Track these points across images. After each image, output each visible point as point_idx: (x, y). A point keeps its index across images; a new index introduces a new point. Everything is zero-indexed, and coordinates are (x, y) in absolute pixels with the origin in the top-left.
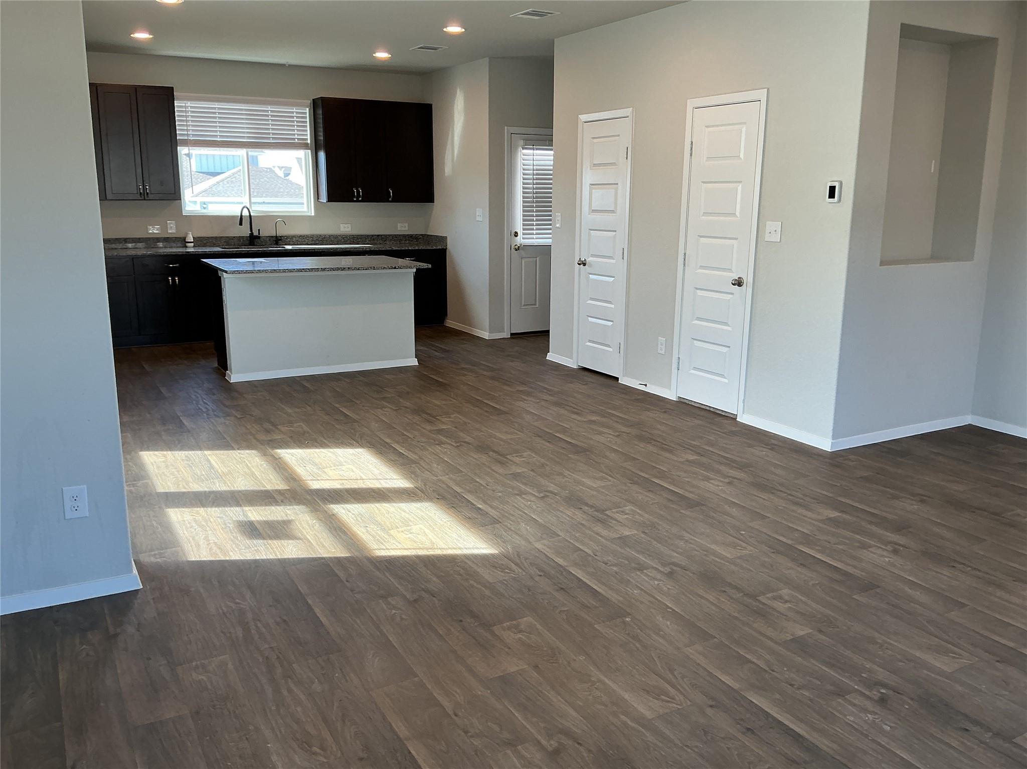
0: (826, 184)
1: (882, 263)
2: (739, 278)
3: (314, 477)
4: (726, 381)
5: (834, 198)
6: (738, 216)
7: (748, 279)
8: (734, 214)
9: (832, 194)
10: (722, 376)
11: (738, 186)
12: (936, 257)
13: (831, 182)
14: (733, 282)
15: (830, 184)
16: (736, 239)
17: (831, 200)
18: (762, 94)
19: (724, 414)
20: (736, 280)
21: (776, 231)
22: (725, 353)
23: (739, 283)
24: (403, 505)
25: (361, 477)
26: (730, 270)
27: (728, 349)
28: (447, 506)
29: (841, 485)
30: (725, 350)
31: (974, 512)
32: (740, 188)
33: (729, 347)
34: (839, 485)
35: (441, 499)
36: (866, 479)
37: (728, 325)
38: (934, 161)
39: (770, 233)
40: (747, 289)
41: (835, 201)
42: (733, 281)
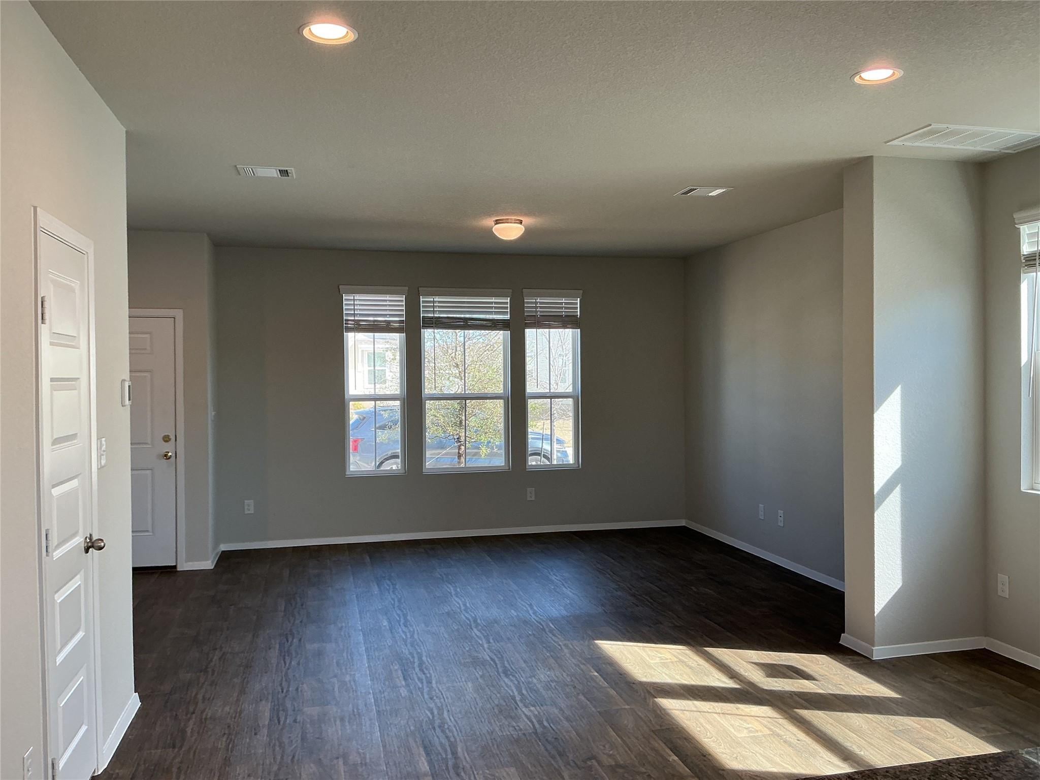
3: (776, 722)
24: (668, 680)
25: (720, 716)
28: (625, 676)
35: (630, 683)
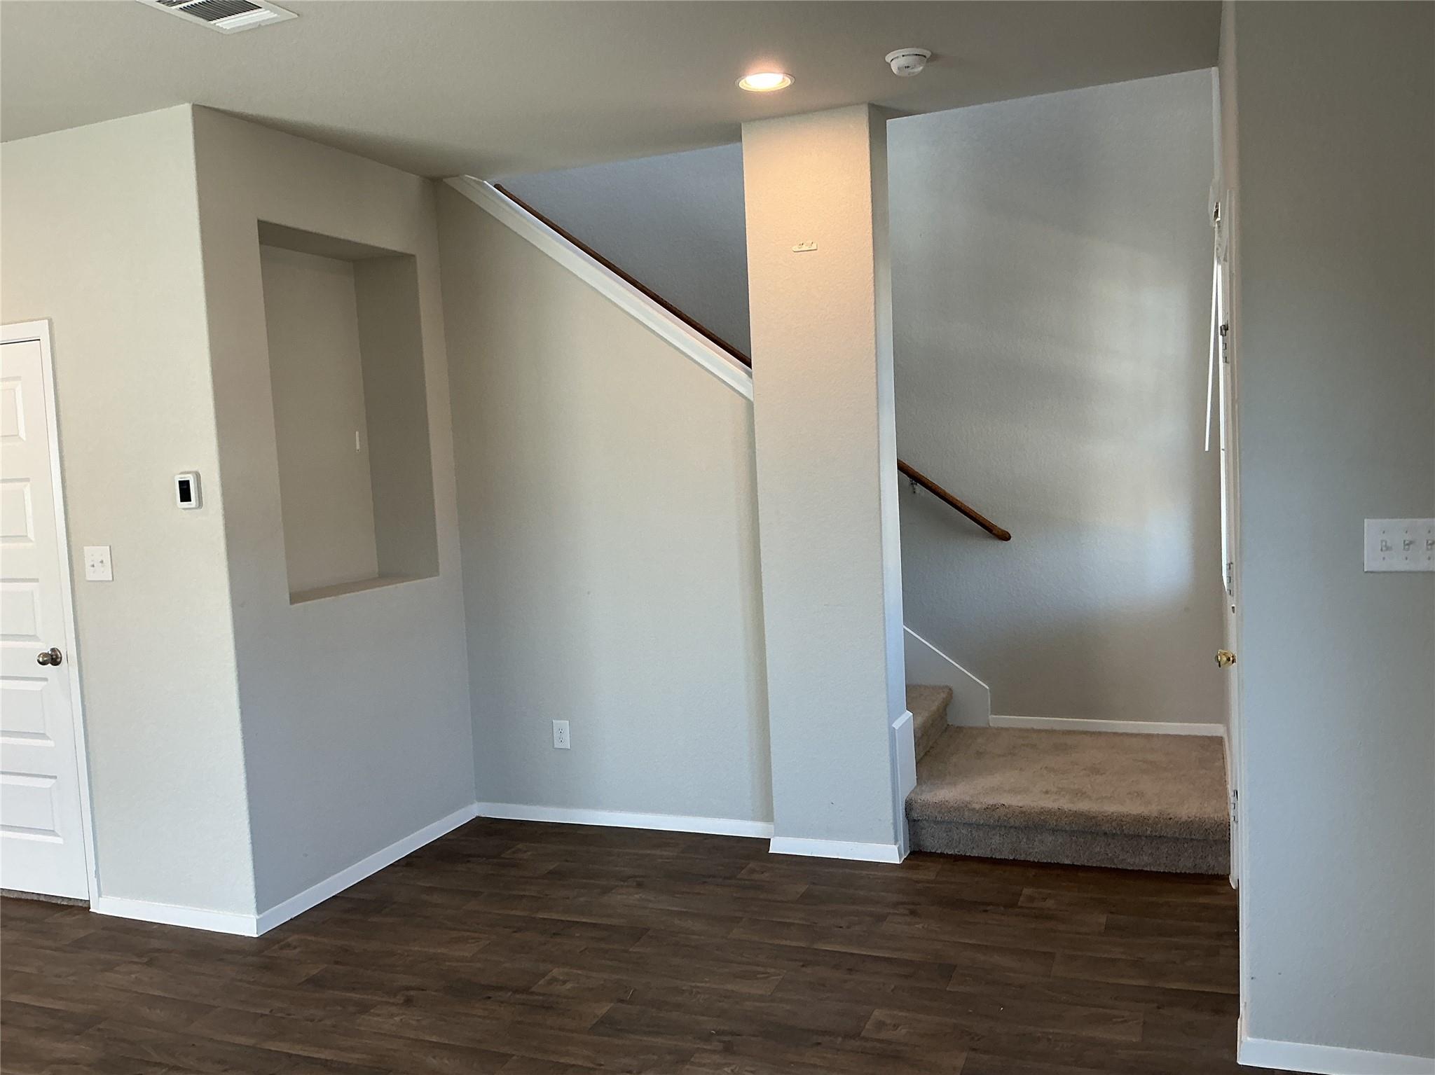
0: (173, 478)
1: (295, 598)
2: (53, 650)
4: (59, 841)
5: (190, 501)
6: (33, 539)
7: (68, 649)
8: (24, 538)
9: (185, 495)
10: (52, 833)
11: (25, 486)
12: (387, 575)
13: (182, 473)
14: (41, 660)
15: (179, 478)
16: (36, 580)
17: (185, 504)
18: (41, 328)
19: (65, 903)
20: (45, 655)
21: (102, 562)
22: (50, 788)
23: (53, 659)
26: (33, 637)
27: (53, 781)
29: (271, 1011)
30: (48, 783)
31: (490, 998)
32: (27, 491)
33: (55, 777)
34: (267, 1012)
36: (316, 982)
37: (48, 738)
38: (357, 433)
39: (93, 566)
40: (69, 667)
41: (194, 506)
42: (39, 656)
